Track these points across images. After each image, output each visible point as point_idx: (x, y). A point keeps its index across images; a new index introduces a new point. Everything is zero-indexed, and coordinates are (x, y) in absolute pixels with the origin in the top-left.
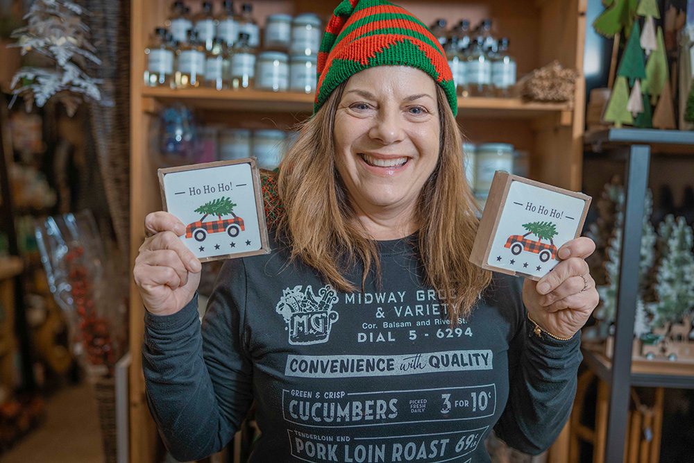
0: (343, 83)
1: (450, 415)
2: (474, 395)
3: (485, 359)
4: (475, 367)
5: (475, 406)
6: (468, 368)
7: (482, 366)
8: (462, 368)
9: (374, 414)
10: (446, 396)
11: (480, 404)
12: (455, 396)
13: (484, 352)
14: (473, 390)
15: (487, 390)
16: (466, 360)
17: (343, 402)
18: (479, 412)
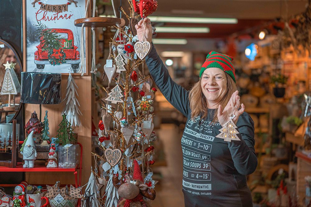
0: (203, 72)
1: (199, 148)
2: (205, 145)
3: (212, 139)
4: (208, 139)
5: (204, 148)
6: (206, 139)
7: (210, 140)
8: (205, 139)
9: (188, 143)
10: (199, 144)
11: (206, 148)
12: (201, 144)
13: (212, 137)
14: (205, 144)
15: (208, 145)
16: (207, 138)
17: (186, 139)
18: (205, 150)
